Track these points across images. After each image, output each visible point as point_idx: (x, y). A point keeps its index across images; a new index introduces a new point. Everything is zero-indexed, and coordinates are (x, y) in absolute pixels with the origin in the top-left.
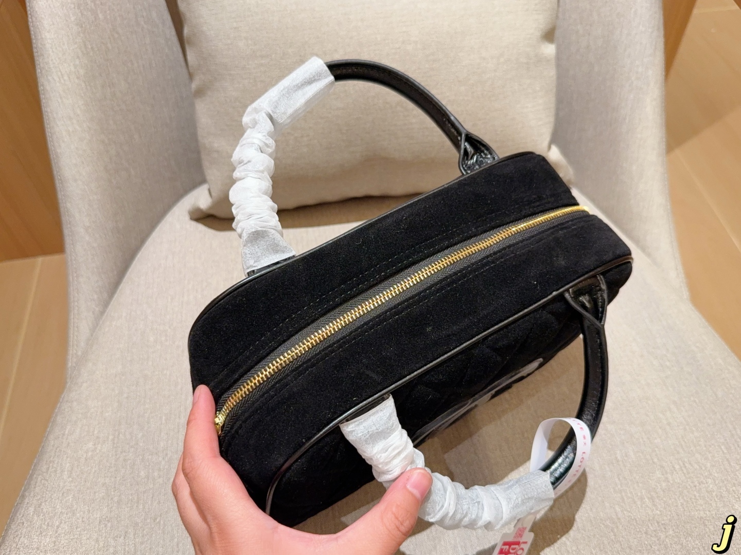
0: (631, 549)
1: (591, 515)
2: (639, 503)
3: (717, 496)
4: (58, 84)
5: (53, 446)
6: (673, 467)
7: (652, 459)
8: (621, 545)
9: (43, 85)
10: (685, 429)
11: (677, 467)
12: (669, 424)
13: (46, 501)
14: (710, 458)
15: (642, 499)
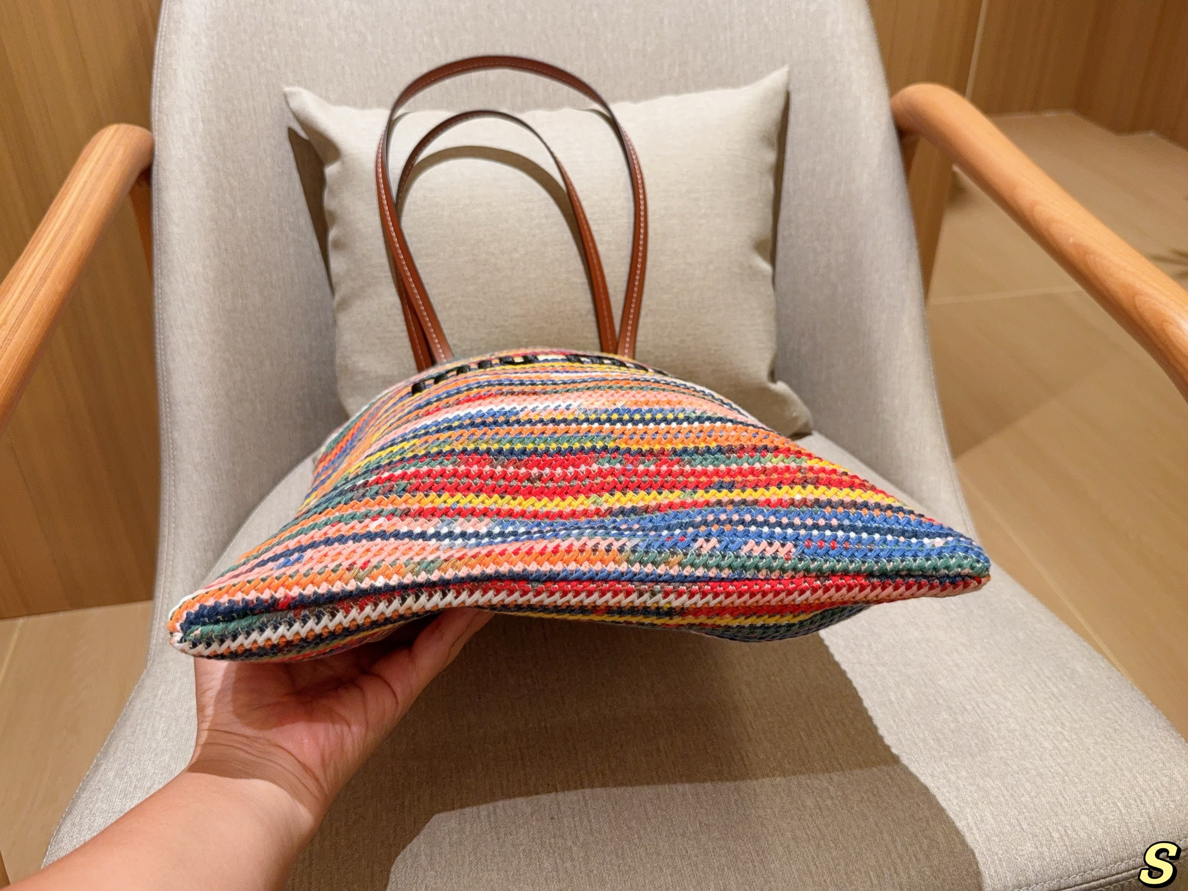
0: (913, 792)
1: (860, 758)
2: (921, 744)
3: (1021, 735)
4: (181, 286)
5: (141, 709)
6: (964, 708)
7: (936, 700)
8: (900, 788)
9: (161, 288)
10: (977, 670)
11: (969, 707)
12: (957, 665)
13: (132, 764)
14: (1010, 697)
15: (924, 740)
